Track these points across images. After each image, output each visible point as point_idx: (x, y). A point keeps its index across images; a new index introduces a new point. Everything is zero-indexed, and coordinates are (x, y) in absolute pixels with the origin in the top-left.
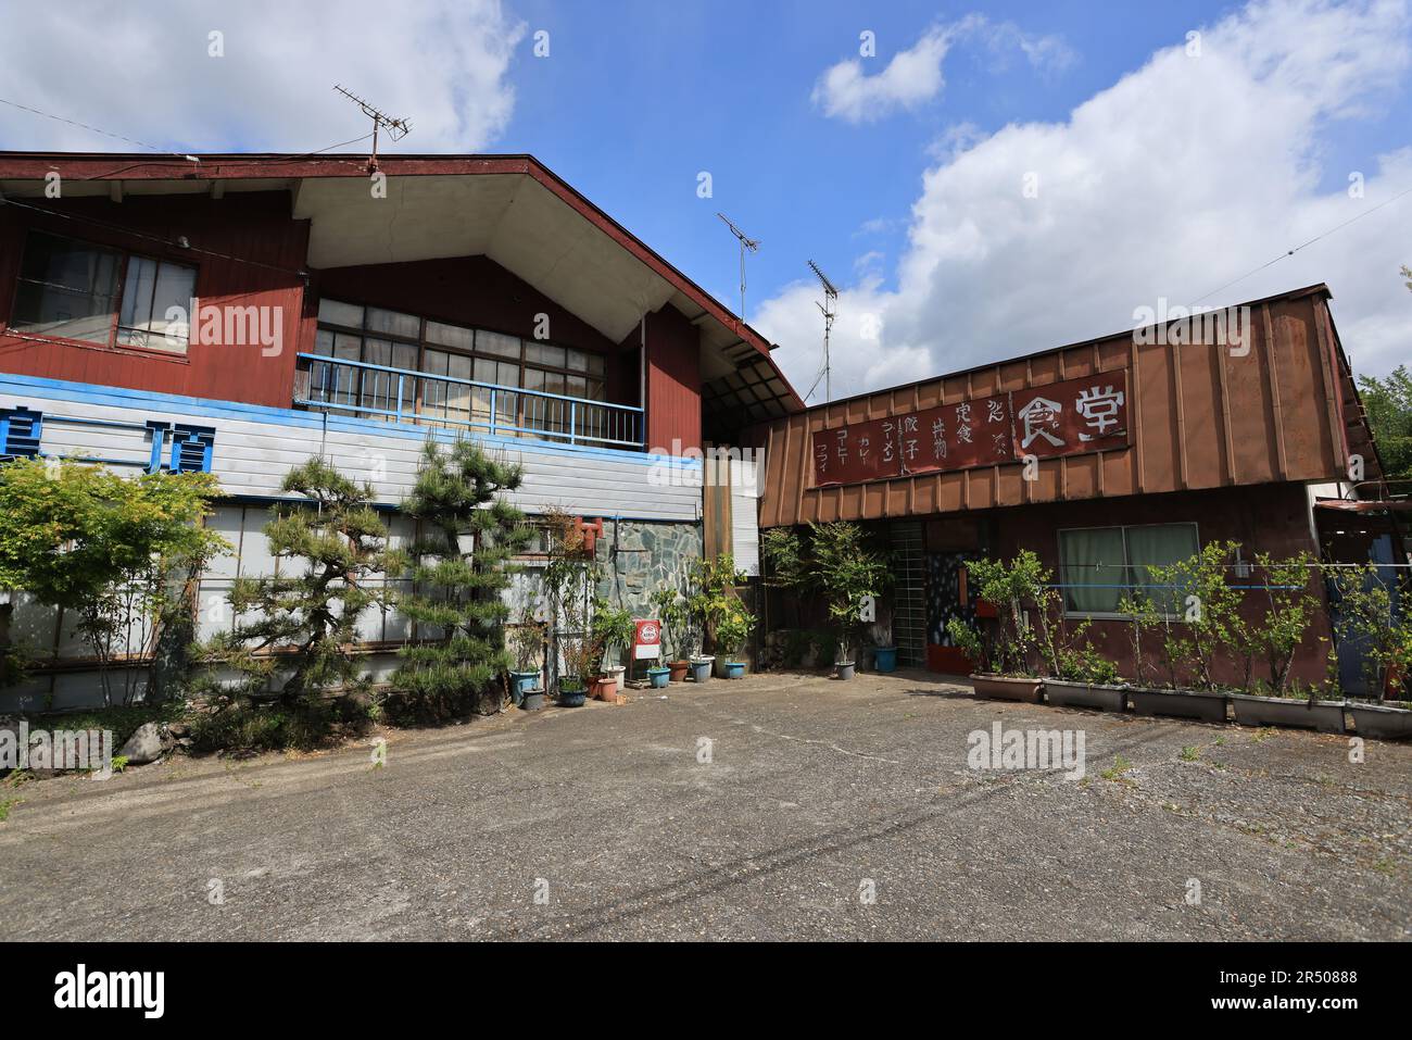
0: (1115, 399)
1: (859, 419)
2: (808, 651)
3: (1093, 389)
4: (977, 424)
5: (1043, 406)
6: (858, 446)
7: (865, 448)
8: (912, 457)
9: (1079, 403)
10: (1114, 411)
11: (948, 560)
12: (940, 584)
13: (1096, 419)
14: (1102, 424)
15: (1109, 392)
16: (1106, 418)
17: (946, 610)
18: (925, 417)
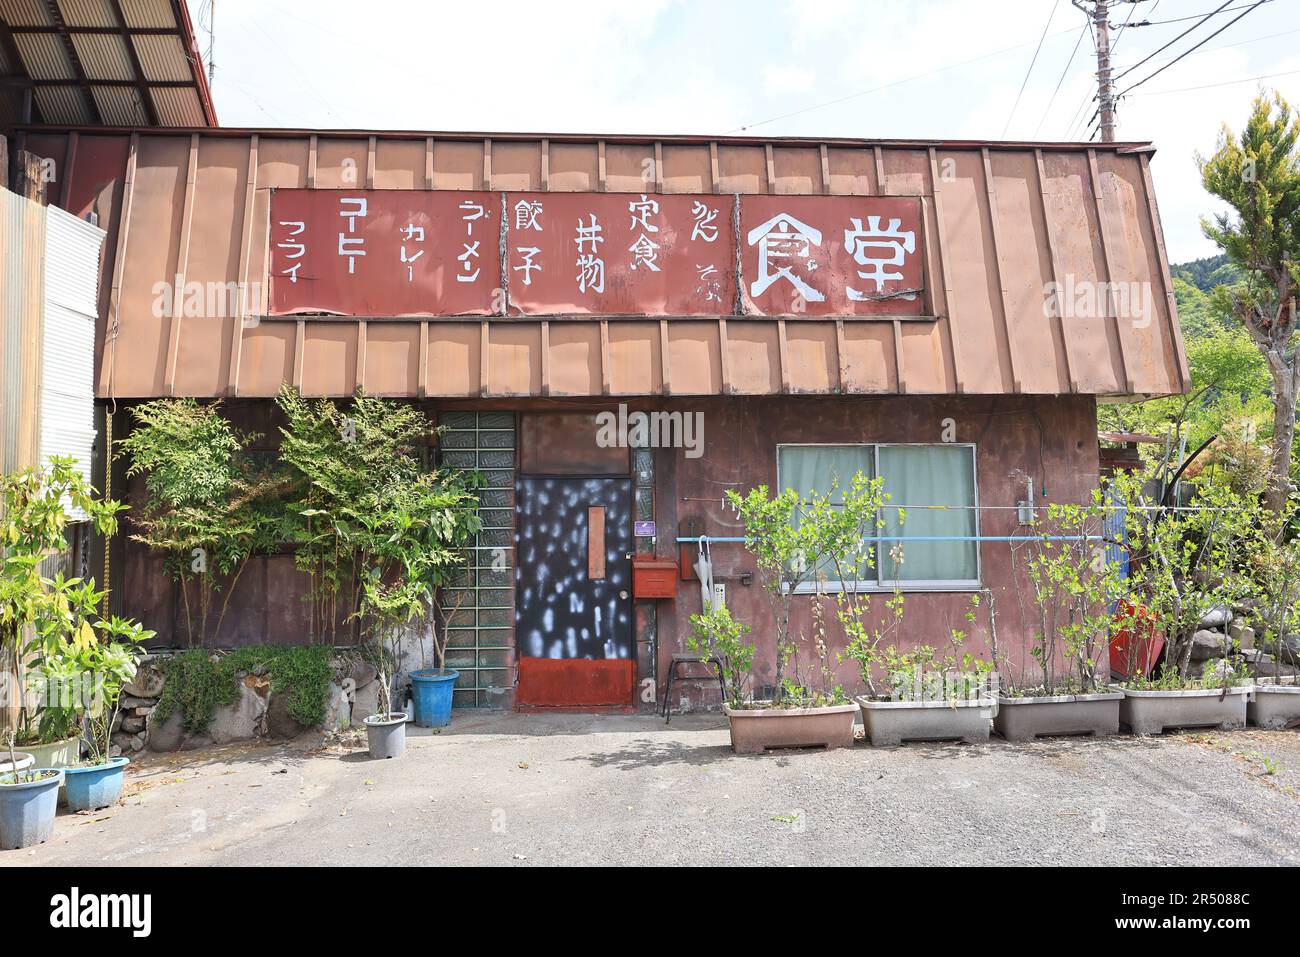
0: (901, 241)
1: (405, 180)
2: (234, 699)
3: (870, 218)
4: (671, 238)
5: (791, 229)
6: (398, 239)
7: (413, 244)
8: (528, 281)
9: (849, 236)
10: (899, 260)
11: (567, 492)
12: (546, 538)
13: (871, 269)
14: (880, 277)
15: (893, 230)
16: (888, 269)
17: (559, 588)
18: (564, 206)
